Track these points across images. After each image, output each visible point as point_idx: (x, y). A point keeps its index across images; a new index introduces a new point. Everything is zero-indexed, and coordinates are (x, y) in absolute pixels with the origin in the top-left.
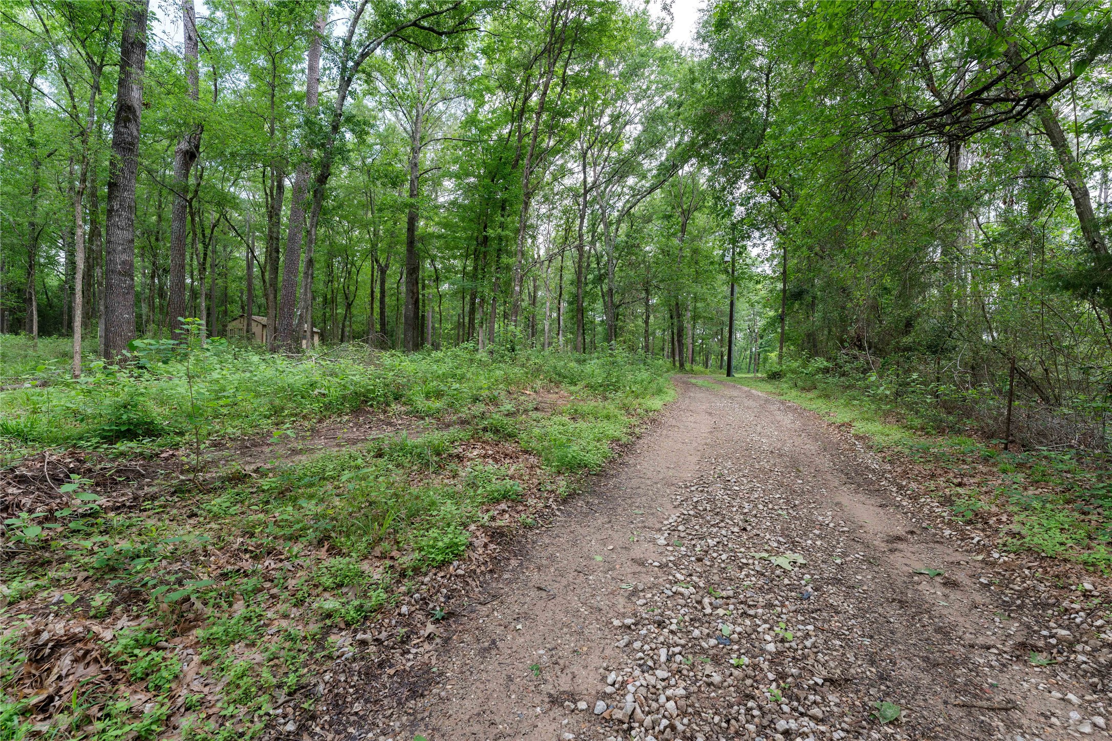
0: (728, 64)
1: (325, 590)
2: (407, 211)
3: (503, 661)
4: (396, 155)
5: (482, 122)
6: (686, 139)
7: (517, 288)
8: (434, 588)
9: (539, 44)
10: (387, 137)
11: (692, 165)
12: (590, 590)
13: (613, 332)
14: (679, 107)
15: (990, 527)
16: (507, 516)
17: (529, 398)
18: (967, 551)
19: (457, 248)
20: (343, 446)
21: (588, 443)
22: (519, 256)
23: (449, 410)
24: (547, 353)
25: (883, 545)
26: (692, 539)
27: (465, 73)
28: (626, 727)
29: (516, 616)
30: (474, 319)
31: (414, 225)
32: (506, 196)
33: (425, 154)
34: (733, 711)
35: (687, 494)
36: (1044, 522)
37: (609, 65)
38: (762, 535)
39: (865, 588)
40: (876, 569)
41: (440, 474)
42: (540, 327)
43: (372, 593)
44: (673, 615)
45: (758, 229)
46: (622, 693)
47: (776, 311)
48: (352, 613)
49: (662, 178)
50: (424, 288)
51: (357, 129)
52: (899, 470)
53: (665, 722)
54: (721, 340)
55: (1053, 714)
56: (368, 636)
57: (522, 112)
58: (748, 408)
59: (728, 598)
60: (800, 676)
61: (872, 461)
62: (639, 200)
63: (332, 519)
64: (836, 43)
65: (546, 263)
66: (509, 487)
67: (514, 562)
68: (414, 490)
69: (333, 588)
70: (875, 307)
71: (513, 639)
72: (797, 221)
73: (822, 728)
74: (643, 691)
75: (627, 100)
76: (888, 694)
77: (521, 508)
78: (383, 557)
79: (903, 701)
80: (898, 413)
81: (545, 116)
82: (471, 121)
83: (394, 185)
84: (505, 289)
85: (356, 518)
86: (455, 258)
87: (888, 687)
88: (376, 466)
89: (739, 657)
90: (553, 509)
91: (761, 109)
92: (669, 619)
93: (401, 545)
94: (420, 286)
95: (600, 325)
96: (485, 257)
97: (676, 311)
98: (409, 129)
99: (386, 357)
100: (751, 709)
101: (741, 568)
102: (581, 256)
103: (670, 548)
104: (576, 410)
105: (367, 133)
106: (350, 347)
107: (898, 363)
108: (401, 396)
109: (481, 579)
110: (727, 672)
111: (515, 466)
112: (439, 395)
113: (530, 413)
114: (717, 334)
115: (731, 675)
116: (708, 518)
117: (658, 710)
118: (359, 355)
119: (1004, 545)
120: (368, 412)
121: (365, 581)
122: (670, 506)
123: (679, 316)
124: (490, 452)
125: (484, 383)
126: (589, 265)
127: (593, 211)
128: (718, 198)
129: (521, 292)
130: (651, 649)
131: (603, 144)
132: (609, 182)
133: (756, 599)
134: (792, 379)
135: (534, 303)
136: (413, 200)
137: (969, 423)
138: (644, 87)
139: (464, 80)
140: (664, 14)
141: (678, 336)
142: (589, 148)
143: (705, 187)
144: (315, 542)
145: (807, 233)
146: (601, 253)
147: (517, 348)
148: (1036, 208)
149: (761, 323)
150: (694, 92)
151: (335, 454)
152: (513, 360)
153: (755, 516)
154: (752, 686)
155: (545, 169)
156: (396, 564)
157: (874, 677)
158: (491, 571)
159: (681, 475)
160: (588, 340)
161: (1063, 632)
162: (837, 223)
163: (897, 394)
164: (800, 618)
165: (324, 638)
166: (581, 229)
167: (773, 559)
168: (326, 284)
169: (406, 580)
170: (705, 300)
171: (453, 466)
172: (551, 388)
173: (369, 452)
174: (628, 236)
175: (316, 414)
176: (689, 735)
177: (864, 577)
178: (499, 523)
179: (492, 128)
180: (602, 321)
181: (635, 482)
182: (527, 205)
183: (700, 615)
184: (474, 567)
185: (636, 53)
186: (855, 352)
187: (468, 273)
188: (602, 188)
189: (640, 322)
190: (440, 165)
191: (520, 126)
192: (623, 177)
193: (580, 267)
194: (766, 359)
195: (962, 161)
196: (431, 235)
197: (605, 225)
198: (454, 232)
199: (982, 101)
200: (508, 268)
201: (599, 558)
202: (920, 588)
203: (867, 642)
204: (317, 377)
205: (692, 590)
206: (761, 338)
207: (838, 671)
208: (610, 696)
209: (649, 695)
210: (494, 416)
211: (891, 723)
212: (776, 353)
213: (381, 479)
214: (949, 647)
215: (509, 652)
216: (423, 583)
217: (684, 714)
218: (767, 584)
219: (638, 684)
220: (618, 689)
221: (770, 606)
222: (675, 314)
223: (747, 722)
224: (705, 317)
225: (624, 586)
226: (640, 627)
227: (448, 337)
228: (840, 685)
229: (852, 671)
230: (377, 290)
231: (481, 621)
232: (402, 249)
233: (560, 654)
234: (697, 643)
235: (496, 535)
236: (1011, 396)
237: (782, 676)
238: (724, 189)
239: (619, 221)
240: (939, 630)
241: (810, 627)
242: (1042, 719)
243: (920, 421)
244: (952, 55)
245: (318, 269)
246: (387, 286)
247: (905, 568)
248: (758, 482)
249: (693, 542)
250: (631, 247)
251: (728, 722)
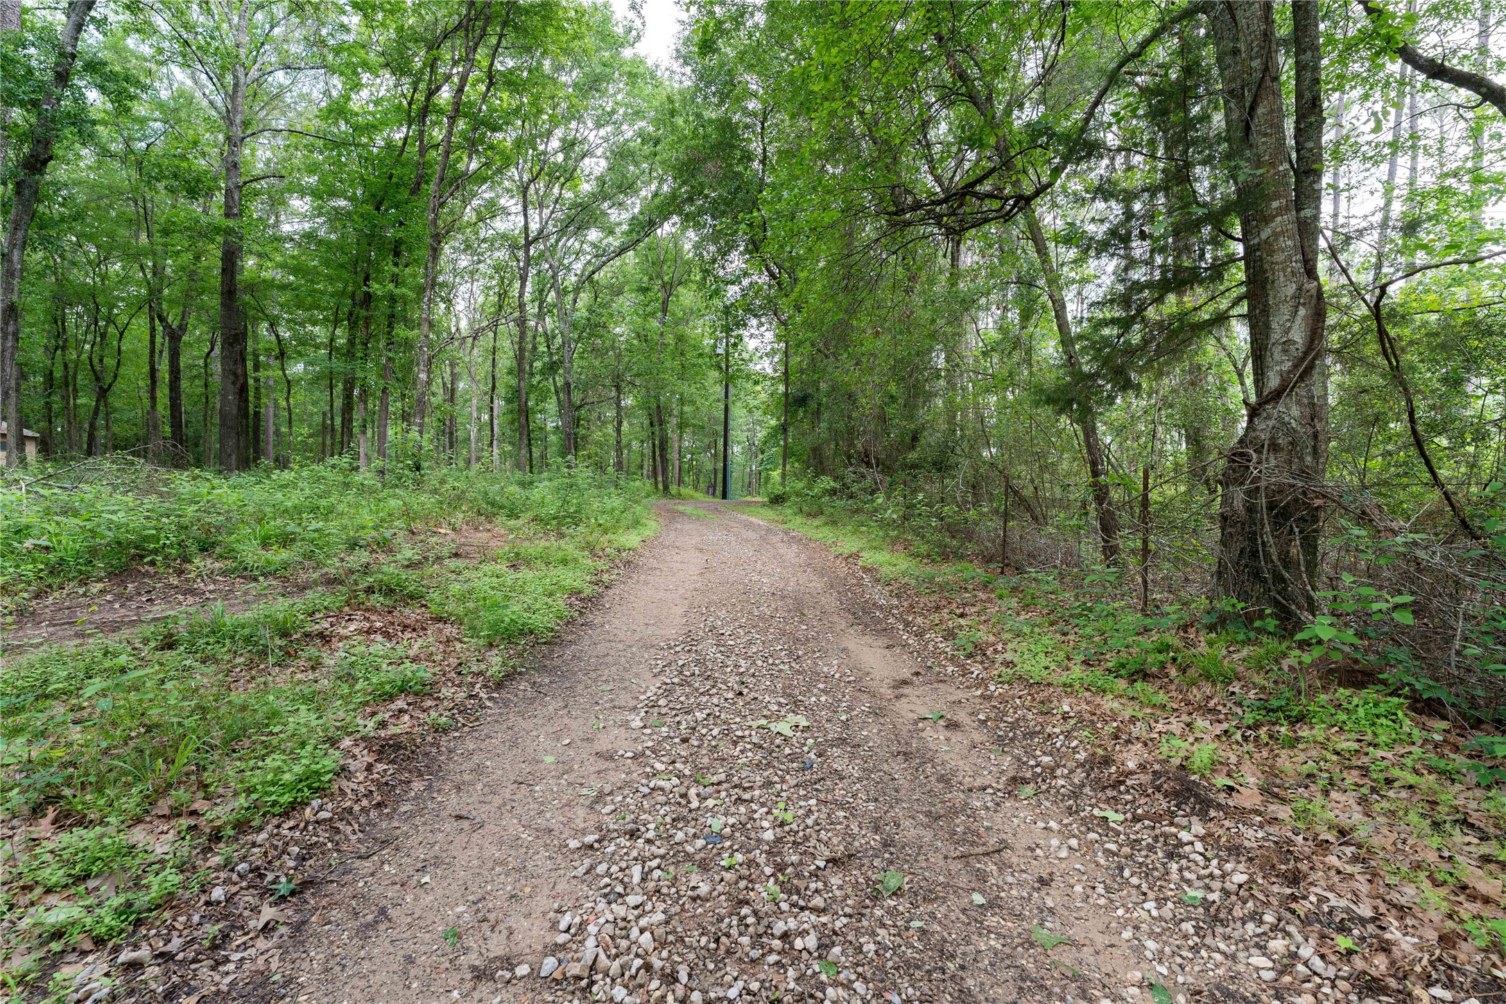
0: (716, 100)
1: (49, 891)
2: (219, 239)
3: (399, 937)
4: (195, 143)
5: (357, 114)
6: (665, 188)
7: (423, 376)
8: (276, 848)
9: (450, 15)
10: (176, 110)
11: (674, 224)
12: (536, 806)
13: (572, 442)
14: (656, 145)
15: (988, 658)
16: (407, 717)
17: (445, 537)
18: (967, 687)
19: (318, 307)
20: (90, 635)
21: (536, 600)
22: (425, 328)
23: (306, 563)
24: (472, 474)
25: (889, 692)
26: (676, 715)
27: (324, 32)
28: (584, 984)
29: (420, 865)
30: (351, 420)
31: (234, 264)
32: (401, 235)
33: (253, 150)
34: (723, 926)
35: (670, 657)
36: (1032, 647)
37: (559, 68)
38: (760, 698)
39: (871, 744)
40: (882, 721)
41: (288, 666)
42: (460, 434)
43: (151, 878)
44: (651, 819)
45: (755, 316)
46: (579, 938)
47: (778, 419)
48: (107, 920)
49: (635, 237)
50: (257, 368)
51: (111, 86)
52: (905, 604)
53: (638, 962)
54: (715, 455)
55: (1037, 846)
56: (144, 953)
57: (425, 111)
58: (747, 540)
59: (719, 783)
60: (801, 863)
61: (879, 595)
62: (604, 263)
63: (64, 766)
64: (834, 100)
65: (470, 340)
66: (409, 674)
67: (417, 785)
68: (237, 697)
69: (66, 886)
70: (883, 418)
71: (416, 899)
72: (798, 309)
73: (824, 919)
74: (609, 928)
75: (584, 123)
76: (891, 862)
77: (429, 703)
78: (176, 813)
79: (906, 866)
80: (905, 540)
81: (462, 124)
82: (337, 110)
83: (193, 193)
84: (405, 377)
85: (118, 757)
86: (314, 324)
87: (892, 854)
88: (161, 664)
89: (731, 856)
90: (481, 699)
91: (756, 165)
92: (645, 825)
93: (212, 789)
94: (250, 365)
95: (554, 433)
96: (367, 326)
97: (657, 417)
98: (219, 101)
99: (183, 482)
100: (745, 917)
101: (735, 743)
102: (523, 335)
103: (648, 731)
104: (517, 554)
105: (132, 98)
106: (107, 464)
107: (905, 483)
108: (213, 545)
109: (362, 820)
110: (717, 878)
111: (420, 642)
112: (286, 540)
113: (446, 562)
114: (709, 447)
115: (722, 880)
116: (697, 685)
117: (629, 948)
118: (127, 478)
119: (1000, 676)
120: (147, 574)
121: (138, 861)
122: (648, 675)
123: (661, 422)
124: (378, 624)
125: (367, 519)
126: (535, 348)
127: (539, 272)
128: (707, 271)
129: (429, 383)
130: (621, 870)
131: (552, 179)
132: (562, 232)
133: (752, 779)
134: (796, 503)
135: (452, 399)
136: (231, 223)
137: (971, 547)
138: (608, 109)
139: (323, 43)
140: (632, 15)
141: (661, 449)
142: (532, 180)
143: (691, 255)
144: (25, 810)
145: (808, 325)
146: (553, 331)
147: (425, 464)
148: (1026, 316)
149: (761, 434)
150: (674, 129)
151: (74, 651)
152: (418, 483)
153: (753, 675)
154: (747, 888)
155: (465, 202)
156: (202, 822)
157: (878, 846)
158: (379, 805)
159: (663, 632)
160: (536, 453)
161: (1046, 759)
162: (841, 316)
163: (905, 518)
164: (802, 792)
165: (46, 975)
166: (521, 295)
167: (772, 725)
168: (51, 352)
169: (222, 845)
170: (693, 403)
171: (312, 651)
172: (480, 524)
173: (146, 641)
174: (591, 311)
175: (29, 583)
176: (668, 971)
177: (870, 733)
178: (393, 730)
179: (374, 127)
180: (557, 428)
181: (601, 649)
182: (435, 252)
183: (685, 811)
184: (348, 804)
185: (595, 60)
186: (863, 470)
187: (338, 349)
188: (552, 241)
189: (610, 430)
190: (283, 173)
191: (421, 133)
192: (581, 228)
193: (521, 349)
194: (768, 479)
195: (962, 257)
196: (270, 284)
197: (558, 293)
198: (312, 281)
199: (975, 195)
200: (408, 344)
201: (549, 759)
202: (923, 735)
203: (871, 806)
204: (30, 516)
205: (675, 781)
206: (763, 453)
207: (842, 848)
208: (563, 947)
209: (618, 932)
210: (385, 569)
211: (894, 894)
212: (779, 471)
213: (169, 685)
214: (949, 796)
215: (409, 920)
216: (254, 845)
217: (663, 944)
218: (765, 758)
219: (602, 920)
220: (575, 935)
221: (768, 784)
222: (656, 419)
223: (741, 934)
224: (694, 426)
225: (585, 791)
226: (606, 843)
227: (306, 447)
228: (843, 863)
229: (856, 844)
230: (164, 368)
231: (361, 884)
232: (213, 301)
233: (490, 906)
234: (680, 848)
235: (387, 749)
236: (1006, 517)
237: (781, 868)
238: (714, 261)
239: (577, 290)
240: (941, 779)
241: (813, 802)
242: (1029, 853)
243: (926, 547)
244: (950, 139)
245: (31, 325)
246: (183, 361)
247: (911, 715)
248: (757, 632)
249: (677, 719)
250: (594, 327)
251: (717, 941)
